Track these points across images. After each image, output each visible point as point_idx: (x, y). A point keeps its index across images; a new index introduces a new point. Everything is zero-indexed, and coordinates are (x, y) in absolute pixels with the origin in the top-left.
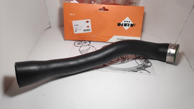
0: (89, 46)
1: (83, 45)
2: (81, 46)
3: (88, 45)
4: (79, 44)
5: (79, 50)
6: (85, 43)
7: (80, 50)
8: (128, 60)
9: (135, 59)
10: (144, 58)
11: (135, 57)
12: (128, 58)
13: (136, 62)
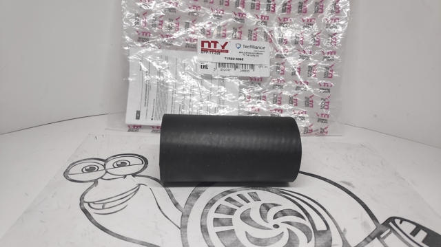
0: (138, 180)
1: (108, 176)
2: (96, 182)
3: (134, 175)
4: (91, 170)
5: (82, 198)
6: (119, 166)
7: (87, 199)
8: (345, 242)
9: (377, 235)
10: (419, 228)
11: (373, 227)
12: (341, 234)
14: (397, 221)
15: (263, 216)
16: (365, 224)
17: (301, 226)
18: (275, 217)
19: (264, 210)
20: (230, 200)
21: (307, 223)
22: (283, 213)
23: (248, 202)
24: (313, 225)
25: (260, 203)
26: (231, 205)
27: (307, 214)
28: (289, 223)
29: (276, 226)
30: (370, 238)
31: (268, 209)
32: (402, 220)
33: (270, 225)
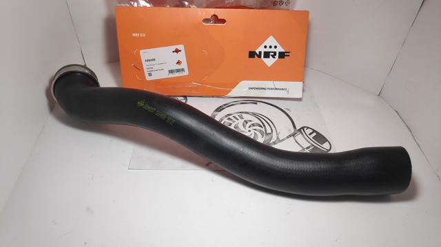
8: (278, 138)
9: (293, 135)
10: (314, 131)
11: (293, 131)
12: (277, 134)
13: (296, 141)
14: (305, 129)
15: (244, 126)
16: (290, 130)
17: (260, 131)
18: (249, 127)
19: (245, 123)
20: (229, 119)
21: (263, 130)
22: (253, 125)
23: (238, 120)
24: (266, 130)
25: (243, 120)
26: (230, 122)
27: (264, 126)
28: (255, 130)
29: (250, 131)
30: (290, 136)
31: (247, 123)
32: (308, 128)
33: (247, 131)
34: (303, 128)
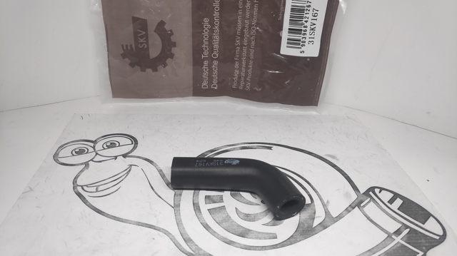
0: (129, 161)
1: (98, 158)
2: (87, 164)
3: (125, 156)
4: (81, 152)
5: (75, 181)
6: (109, 147)
8: (327, 213)
9: (358, 204)
10: (396, 196)
11: (354, 196)
12: (324, 205)
13: (368, 218)
14: (377, 191)
16: (347, 195)
30: (352, 207)
32: (381, 189)
33: (258, 201)
34: (372, 189)
